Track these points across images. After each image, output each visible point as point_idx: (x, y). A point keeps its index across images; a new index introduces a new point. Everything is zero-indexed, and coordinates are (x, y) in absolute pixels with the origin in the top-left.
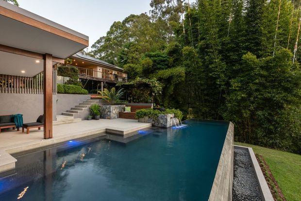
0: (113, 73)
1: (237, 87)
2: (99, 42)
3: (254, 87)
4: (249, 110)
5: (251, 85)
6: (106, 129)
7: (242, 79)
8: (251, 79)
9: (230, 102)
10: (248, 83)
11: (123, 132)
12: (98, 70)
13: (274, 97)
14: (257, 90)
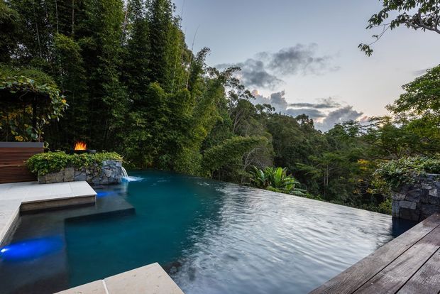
1: (143, 124)
3: (160, 127)
4: (153, 155)
5: (156, 122)
6: (23, 204)
7: (145, 113)
8: (157, 115)
9: (129, 144)
10: (153, 120)
11: (95, 196)
13: (176, 139)
14: (162, 130)
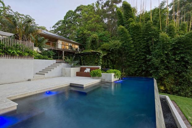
0: (69, 45)
2: (57, 24)
6: (71, 84)
11: (83, 85)
12: (59, 43)
